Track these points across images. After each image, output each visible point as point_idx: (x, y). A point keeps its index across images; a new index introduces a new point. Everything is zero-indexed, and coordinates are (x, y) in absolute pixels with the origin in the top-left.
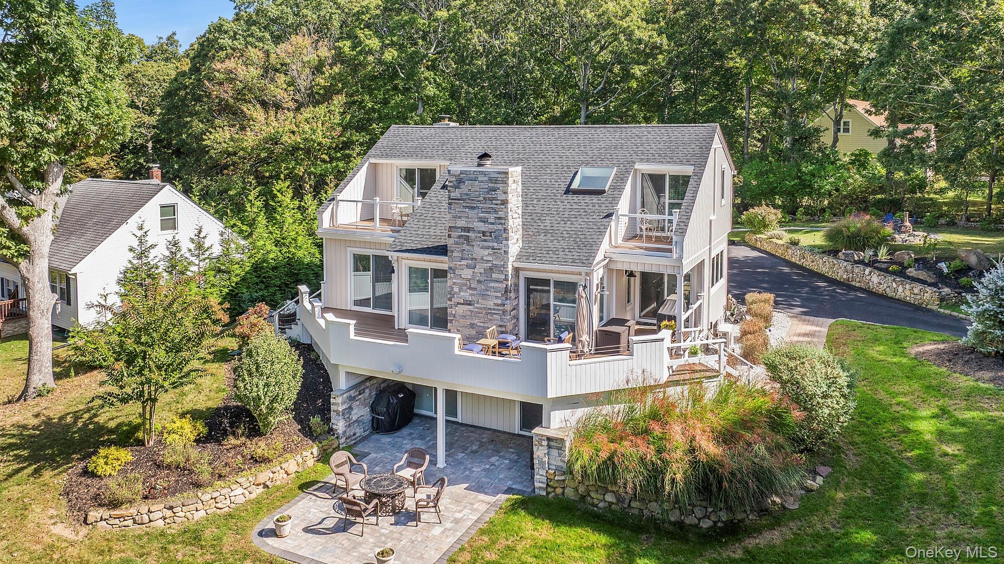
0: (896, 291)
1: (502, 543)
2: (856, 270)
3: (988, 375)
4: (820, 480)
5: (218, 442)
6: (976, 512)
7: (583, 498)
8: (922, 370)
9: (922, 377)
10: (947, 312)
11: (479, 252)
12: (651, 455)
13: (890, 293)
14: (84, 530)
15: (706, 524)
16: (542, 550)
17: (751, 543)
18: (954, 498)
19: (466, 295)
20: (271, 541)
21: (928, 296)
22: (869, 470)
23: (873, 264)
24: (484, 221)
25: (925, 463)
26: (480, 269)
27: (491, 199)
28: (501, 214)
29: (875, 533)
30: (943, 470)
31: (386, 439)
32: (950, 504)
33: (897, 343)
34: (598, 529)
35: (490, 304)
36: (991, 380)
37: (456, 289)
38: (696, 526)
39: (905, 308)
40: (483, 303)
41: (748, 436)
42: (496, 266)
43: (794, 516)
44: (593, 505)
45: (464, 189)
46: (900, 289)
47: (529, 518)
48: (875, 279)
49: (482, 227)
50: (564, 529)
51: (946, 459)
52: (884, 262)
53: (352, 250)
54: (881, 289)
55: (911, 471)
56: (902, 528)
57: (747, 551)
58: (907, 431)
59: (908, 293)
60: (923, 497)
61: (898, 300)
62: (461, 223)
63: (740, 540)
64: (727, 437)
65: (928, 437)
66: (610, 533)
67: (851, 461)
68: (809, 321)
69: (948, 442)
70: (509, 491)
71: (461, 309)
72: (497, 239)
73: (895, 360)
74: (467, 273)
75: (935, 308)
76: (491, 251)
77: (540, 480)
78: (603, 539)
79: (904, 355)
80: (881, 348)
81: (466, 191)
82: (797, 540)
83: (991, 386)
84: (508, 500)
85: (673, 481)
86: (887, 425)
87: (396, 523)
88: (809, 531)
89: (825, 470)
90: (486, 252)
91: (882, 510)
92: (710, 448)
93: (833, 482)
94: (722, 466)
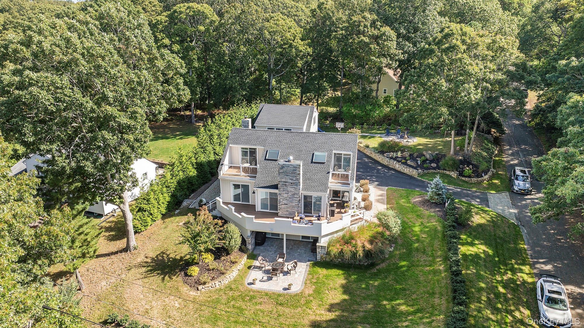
0: (404, 170)
1: (315, 277)
2: (391, 162)
3: (433, 210)
4: (393, 248)
5: (219, 259)
6: (430, 253)
7: (331, 260)
8: (415, 209)
9: (416, 212)
10: (420, 178)
11: (289, 189)
12: (353, 249)
13: (402, 171)
14: (199, 292)
15: (366, 264)
16: (327, 277)
17: (377, 267)
18: (425, 250)
19: (285, 202)
20: (253, 286)
21: (414, 173)
22: (404, 244)
23: (395, 159)
24: (292, 180)
25: (418, 241)
26: (290, 194)
27: (294, 173)
28: (298, 178)
29: (407, 261)
30: (422, 242)
31: (262, 248)
32: (424, 252)
33: (407, 197)
34: (338, 269)
35: (294, 204)
36: (434, 212)
37: (281, 200)
38: (363, 265)
39: (407, 177)
40: (291, 204)
41: (377, 241)
42: (296, 193)
43: (387, 259)
44: (335, 262)
45: (284, 169)
46: (406, 170)
47: (319, 268)
48: (397, 166)
49: (291, 181)
50: (330, 270)
51: (423, 239)
52: (400, 157)
53: (232, 183)
54: (399, 169)
55: (415, 243)
56: (413, 259)
57: (377, 270)
58: (413, 231)
59: (408, 171)
60: (417, 249)
61: (405, 173)
62: (283, 180)
63: (375, 267)
64: (371, 242)
65: (418, 233)
66: (343, 270)
67: (400, 242)
68: (380, 189)
69: (423, 234)
70: (309, 261)
71: (283, 206)
72: (296, 185)
73: (408, 205)
74: (286, 195)
75: (416, 177)
76: (294, 189)
77: (319, 257)
78: (341, 272)
79: (410, 203)
80: (403, 200)
81: (285, 170)
82: (389, 265)
83: (434, 214)
84: (310, 264)
85: (359, 255)
86: (408, 229)
87: (284, 275)
88: (392, 263)
89: (393, 245)
90: (293, 189)
91: (408, 255)
92: (368, 246)
93: (396, 249)
94: (372, 251)
